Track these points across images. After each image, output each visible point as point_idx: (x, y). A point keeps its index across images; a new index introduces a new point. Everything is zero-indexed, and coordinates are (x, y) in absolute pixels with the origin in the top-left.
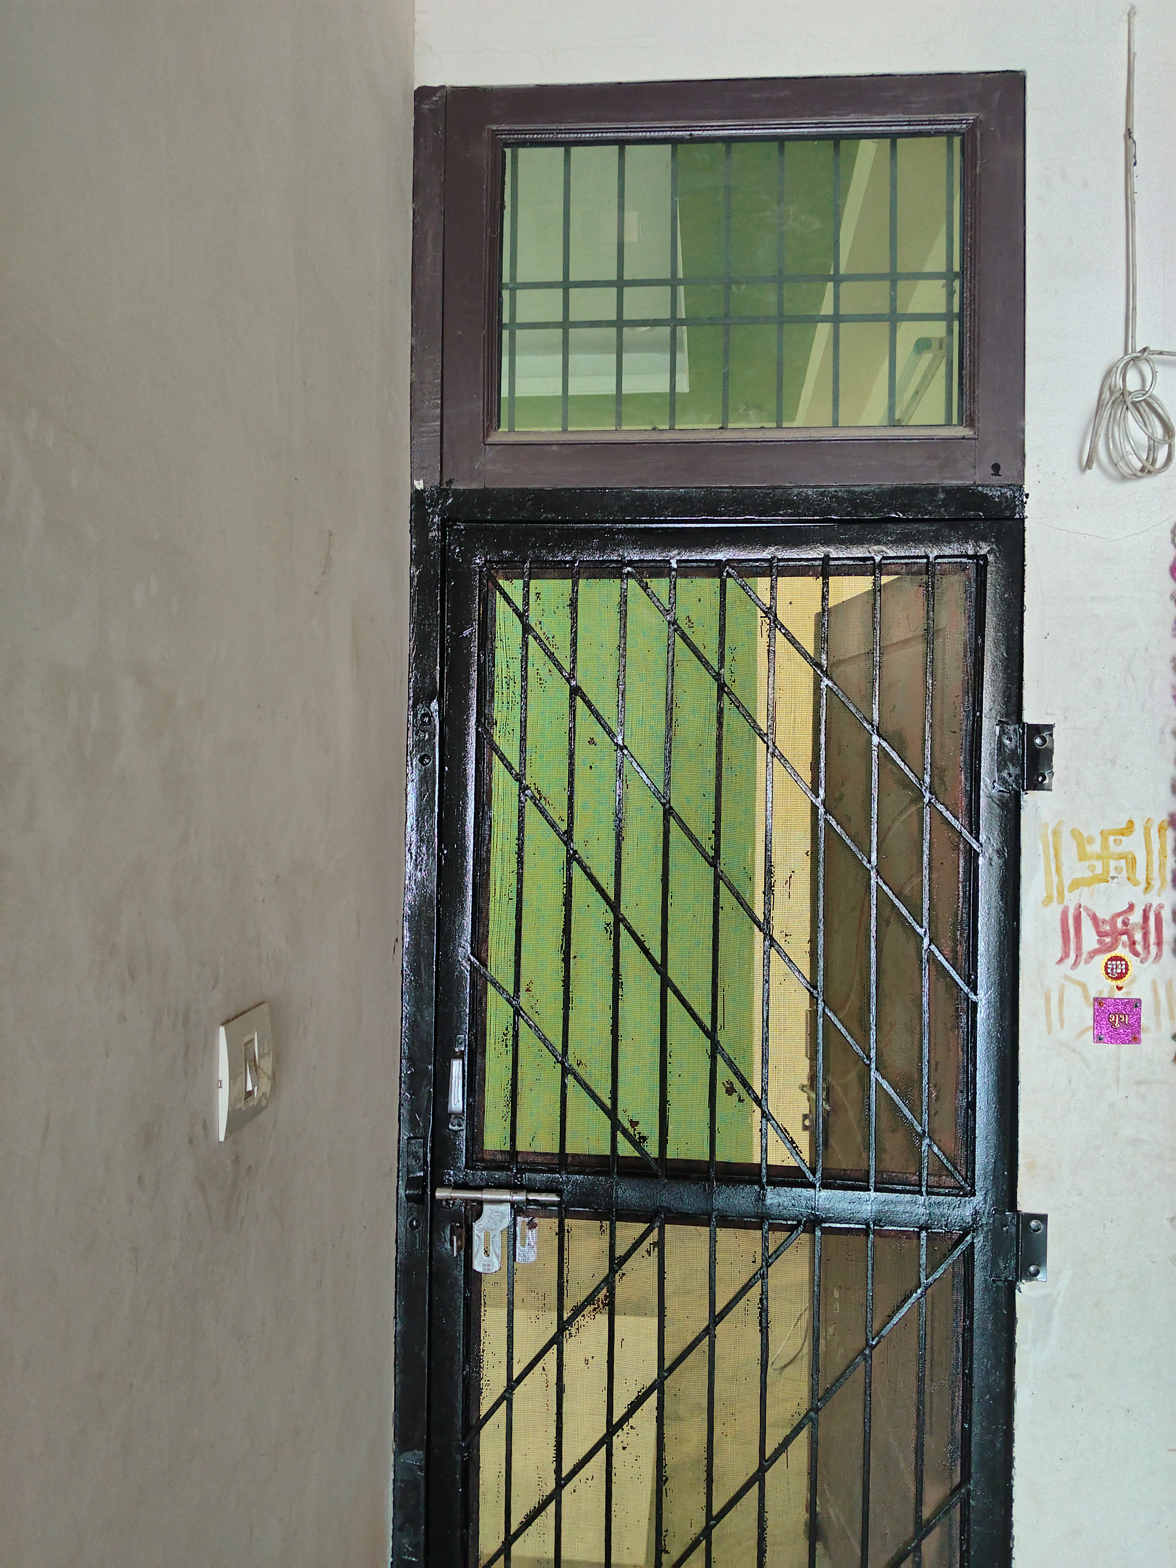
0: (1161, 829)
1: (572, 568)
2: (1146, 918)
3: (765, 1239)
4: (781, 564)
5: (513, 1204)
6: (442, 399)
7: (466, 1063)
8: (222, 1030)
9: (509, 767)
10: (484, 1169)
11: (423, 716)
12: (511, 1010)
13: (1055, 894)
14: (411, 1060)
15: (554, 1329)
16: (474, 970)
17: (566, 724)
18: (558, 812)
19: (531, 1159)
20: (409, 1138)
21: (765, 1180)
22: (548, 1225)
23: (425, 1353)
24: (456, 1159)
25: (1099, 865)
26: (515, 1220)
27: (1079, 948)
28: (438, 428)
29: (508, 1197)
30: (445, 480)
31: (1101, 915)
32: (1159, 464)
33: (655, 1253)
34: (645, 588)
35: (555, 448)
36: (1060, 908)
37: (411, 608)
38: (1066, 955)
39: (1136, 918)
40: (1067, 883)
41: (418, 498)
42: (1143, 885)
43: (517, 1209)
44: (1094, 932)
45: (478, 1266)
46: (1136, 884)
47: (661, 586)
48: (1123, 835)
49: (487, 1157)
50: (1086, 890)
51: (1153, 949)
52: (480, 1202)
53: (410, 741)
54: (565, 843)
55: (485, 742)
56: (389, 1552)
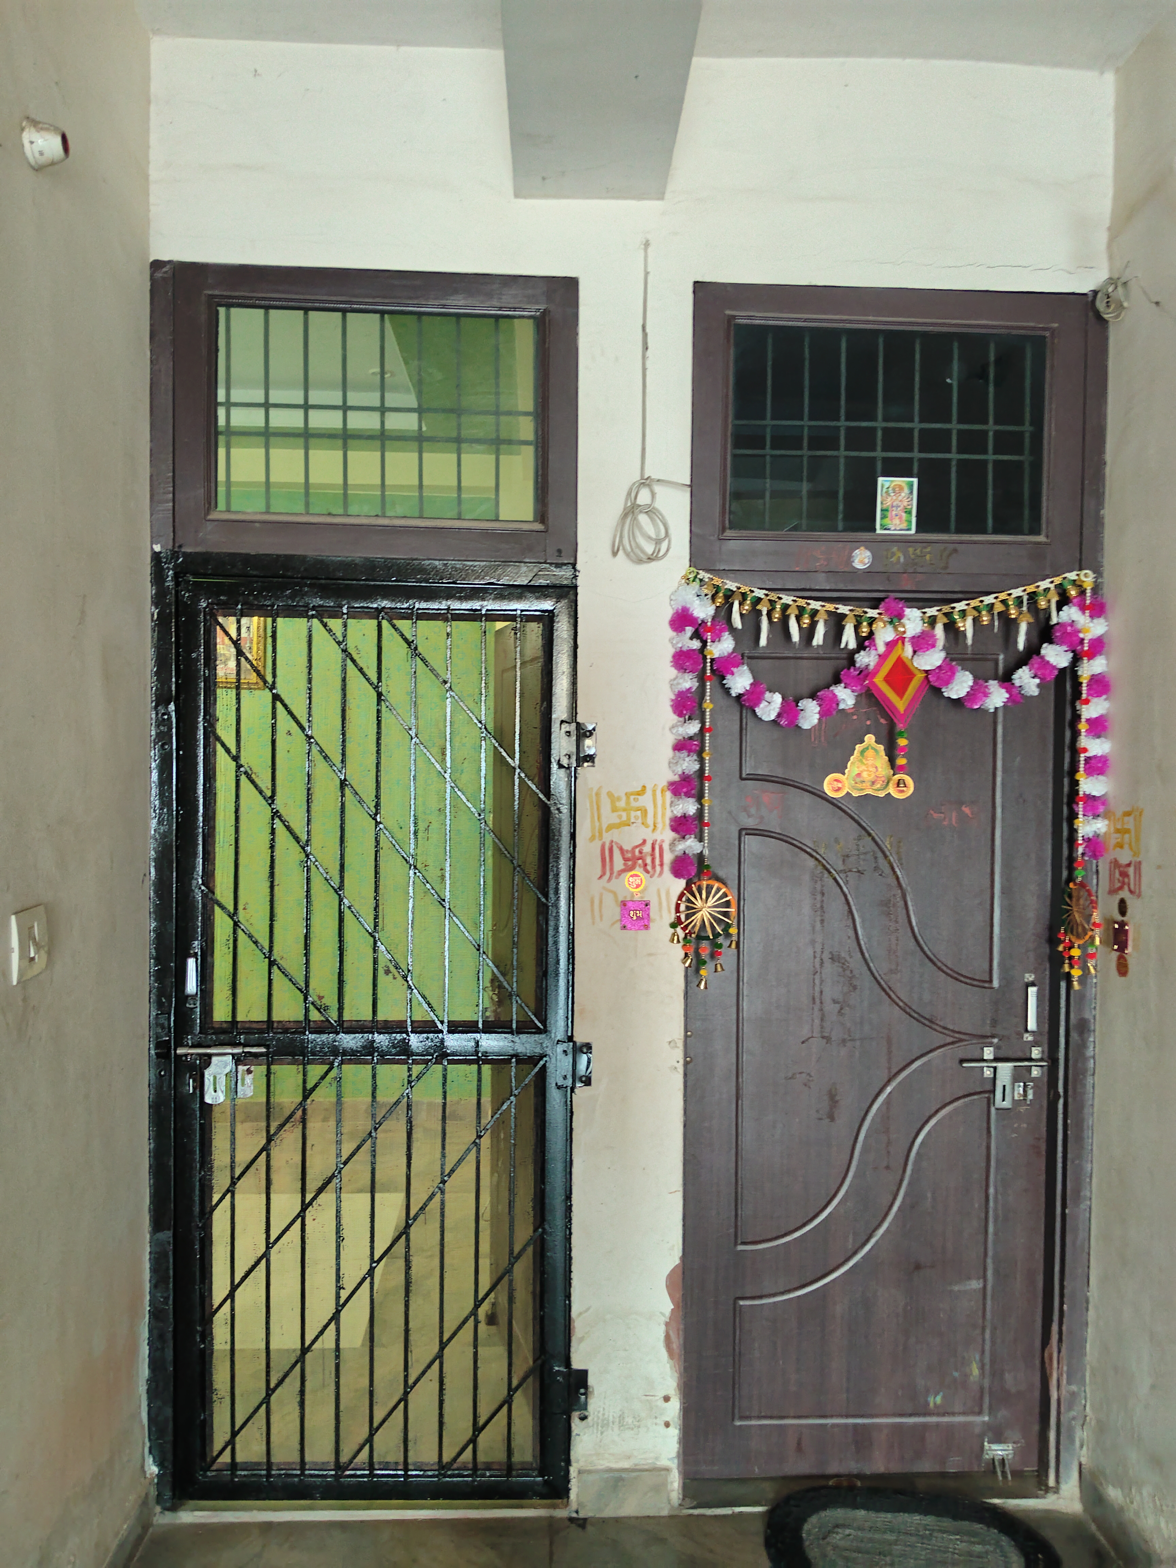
0: (662, 791)
1: (272, 610)
2: (653, 849)
3: (409, 1069)
4: (420, 611)
5: (233, 1055)
6: (174, 487)
7: (199, 961)
8: (13, 918)
9: (228, 751)
10: (213, 1034)
11: (164, 714)
12: (232, 923)
13: (597, 834)
14: (158, 959)
15: (264, 1141)
16: (204, 896)
17: (270, 721)
18: (265, 783)
19: (247, 1025)
20: (157, 1014)
21: (410, 1030)
22: (260, 1070)
23: (172, 1163)
24: (193, 1026)
25: (624, 815)
26: (237, 1069)
27: (612, 869)
28: (171, 508)
29: (230, 1051)
30: (177, 545)
31: (625, 848)
32: (661, 554)
33: (335, 1084)
34: (325, 625)
35: (257, 525)
36: (599, 844)
37: (152, 637)
38: (604, 874)
39: (647, 849)
40: (604, 827)
41: (156, 556)
42: (652, 827)
43: (238, 1060)
44: (621, 859)
45: (208, 1100)
46: (647, 826)
47: (335, 624)
48: (639, 795)
49: (217, 1026)
50: (615, 831)
51: (658, 868)
52: (210, 1056)
53: (153, 733)
54: (270, 805)
55: (211, 733)
56: (148, 1303)
